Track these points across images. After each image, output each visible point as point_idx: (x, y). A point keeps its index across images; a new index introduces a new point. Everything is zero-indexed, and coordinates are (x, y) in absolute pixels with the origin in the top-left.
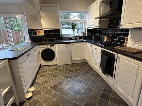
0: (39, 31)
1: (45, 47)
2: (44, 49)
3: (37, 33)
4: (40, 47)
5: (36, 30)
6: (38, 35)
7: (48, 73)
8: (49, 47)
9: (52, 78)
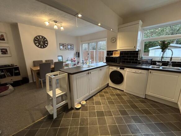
0: (116, 53)
1: (115, 68)
2: (113, 70)
3: (113, 55)
4: (110, 67)
5: (113, 51)
6: (113, 56)
7: (108, 95)
8: (118, 69)
9: (106, 103)
